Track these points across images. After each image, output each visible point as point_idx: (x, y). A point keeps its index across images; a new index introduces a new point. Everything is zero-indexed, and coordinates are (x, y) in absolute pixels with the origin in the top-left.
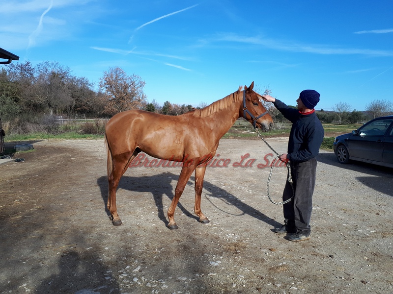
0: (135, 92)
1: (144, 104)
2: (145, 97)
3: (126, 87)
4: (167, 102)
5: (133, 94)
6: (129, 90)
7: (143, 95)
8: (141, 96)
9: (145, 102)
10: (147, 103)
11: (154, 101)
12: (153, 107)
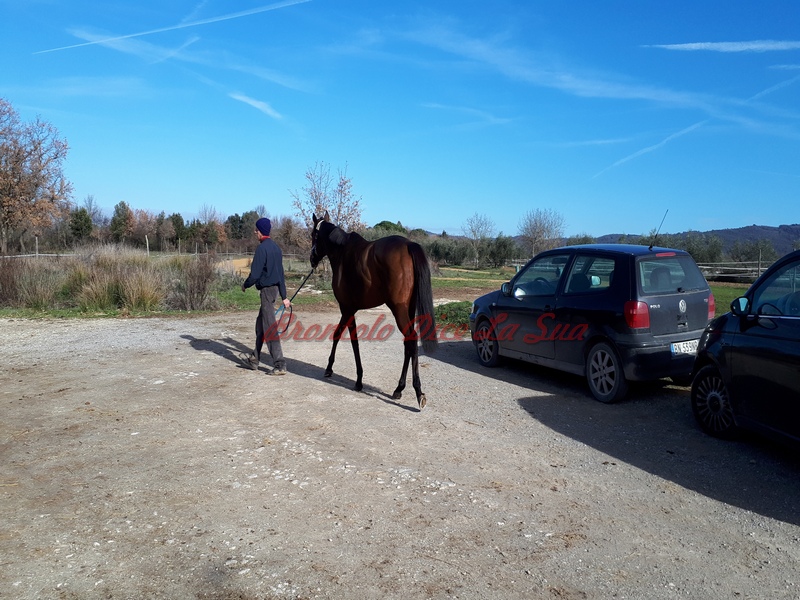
0: (43, 173)
1: (65, 209)
2: (68, 190)
3: (18, 158)
4: (122, 204)
5: (36, 180)
6: (27, 166)
7: (62, 182)
8: (58, 185)
9: (68, 204)
10: (72, 207)
11: (90, 201)
12: (87, 220)
